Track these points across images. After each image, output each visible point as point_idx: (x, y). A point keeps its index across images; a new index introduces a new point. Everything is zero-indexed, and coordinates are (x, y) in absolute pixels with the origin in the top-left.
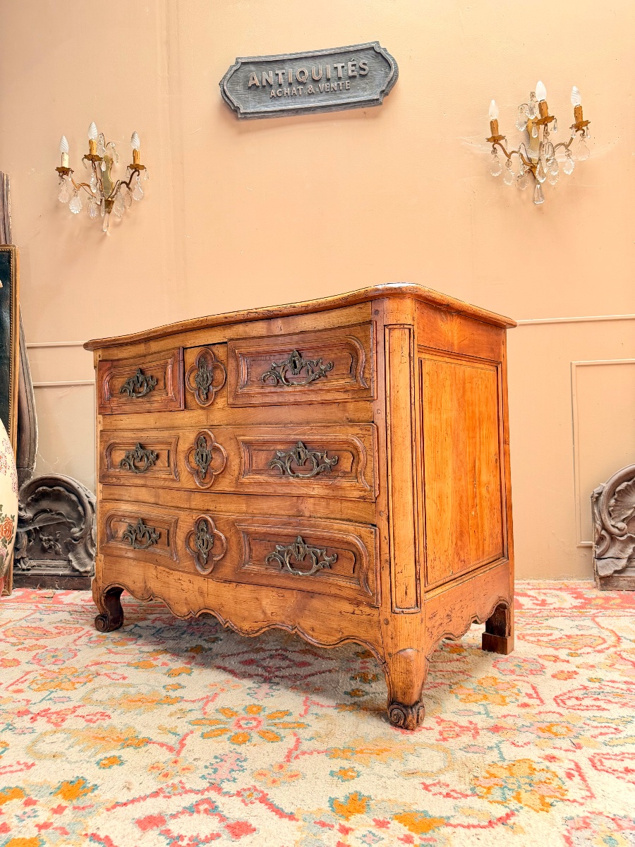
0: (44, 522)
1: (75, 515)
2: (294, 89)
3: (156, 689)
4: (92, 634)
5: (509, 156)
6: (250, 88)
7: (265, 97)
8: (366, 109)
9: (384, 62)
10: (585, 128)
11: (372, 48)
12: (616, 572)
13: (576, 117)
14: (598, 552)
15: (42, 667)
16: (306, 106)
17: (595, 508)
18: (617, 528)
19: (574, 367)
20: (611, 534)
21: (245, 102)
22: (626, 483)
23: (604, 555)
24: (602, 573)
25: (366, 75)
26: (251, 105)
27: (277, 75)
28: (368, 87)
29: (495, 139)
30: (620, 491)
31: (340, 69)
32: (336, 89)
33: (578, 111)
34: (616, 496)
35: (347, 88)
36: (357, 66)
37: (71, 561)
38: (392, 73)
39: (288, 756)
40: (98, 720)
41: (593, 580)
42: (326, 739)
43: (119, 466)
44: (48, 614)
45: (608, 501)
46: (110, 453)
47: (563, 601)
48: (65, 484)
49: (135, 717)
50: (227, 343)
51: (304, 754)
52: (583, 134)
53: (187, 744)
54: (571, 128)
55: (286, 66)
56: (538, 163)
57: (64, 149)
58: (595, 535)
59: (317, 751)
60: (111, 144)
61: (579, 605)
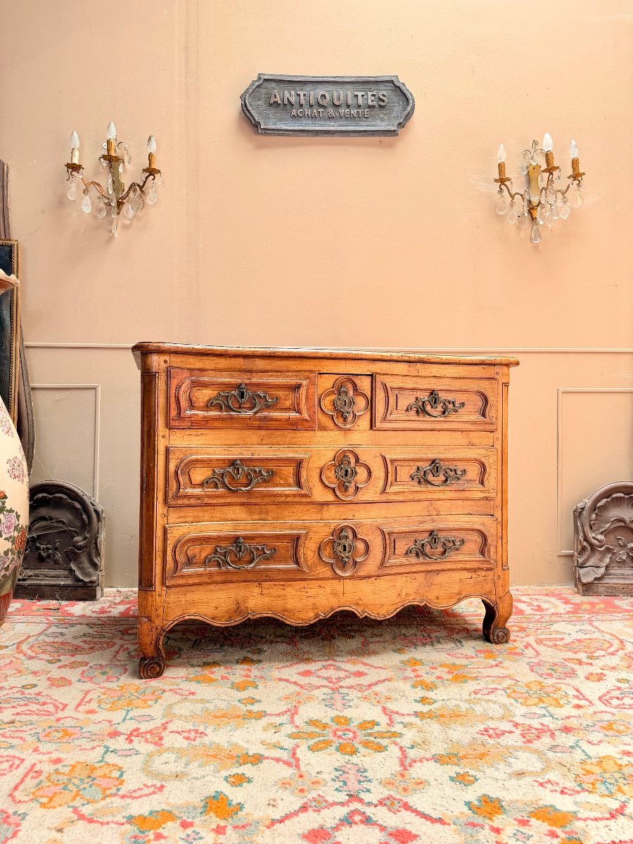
0: (43, 530)
1: (78, 524)
2: (315, 111)
3: (233, 703)
4: (128, 649)
5: (512, 197)
6: (271, 105)
7: (286, 116)
8: (382, 138)
9: (402, 96)
10: (580, 178)
11: (392, 82)
12: (596, 579)
13: (574, 169)
14: (580, 561)
15: (99, 686)
16: (326, 128)
17: (578, 522)
18: (597, 539)
19: (561, 393)
20: (592, 545)
21: (267, 118)
22: (605, 500)
23: (585, 563)
24: (585, 580)
25: (384, 106)
26: (271, 121)
27: (299, 95)
28: (386, 118)
29: (502, 181)
30: (600, 507)
31: (360, 97)
32: (355, 116)
33: (575, 163)
34: (596, 511)
35: (366, 116)
36: (377, 97)
37: (74, 571)
38: (409, 108)
39: (402, 764)
40: (196, 737)
41: (574, 586)
42: (426, 747)
43: (201, 485)
44: (66, 628)
45: (590, 516)
46: (187, 471)
47: (556, 606)
48: (68, 491)
49: (231, 733)
50: (371, 375)
51: (415, 761)
52: (579, 185)
53: (301, 758)
54: (569, 177)
55: (308, 87)
56: (538, 206)
57: (75, 145)
58: (577, 546)
59: (424, 758)
60: (123, 144)
61: (571, 610)
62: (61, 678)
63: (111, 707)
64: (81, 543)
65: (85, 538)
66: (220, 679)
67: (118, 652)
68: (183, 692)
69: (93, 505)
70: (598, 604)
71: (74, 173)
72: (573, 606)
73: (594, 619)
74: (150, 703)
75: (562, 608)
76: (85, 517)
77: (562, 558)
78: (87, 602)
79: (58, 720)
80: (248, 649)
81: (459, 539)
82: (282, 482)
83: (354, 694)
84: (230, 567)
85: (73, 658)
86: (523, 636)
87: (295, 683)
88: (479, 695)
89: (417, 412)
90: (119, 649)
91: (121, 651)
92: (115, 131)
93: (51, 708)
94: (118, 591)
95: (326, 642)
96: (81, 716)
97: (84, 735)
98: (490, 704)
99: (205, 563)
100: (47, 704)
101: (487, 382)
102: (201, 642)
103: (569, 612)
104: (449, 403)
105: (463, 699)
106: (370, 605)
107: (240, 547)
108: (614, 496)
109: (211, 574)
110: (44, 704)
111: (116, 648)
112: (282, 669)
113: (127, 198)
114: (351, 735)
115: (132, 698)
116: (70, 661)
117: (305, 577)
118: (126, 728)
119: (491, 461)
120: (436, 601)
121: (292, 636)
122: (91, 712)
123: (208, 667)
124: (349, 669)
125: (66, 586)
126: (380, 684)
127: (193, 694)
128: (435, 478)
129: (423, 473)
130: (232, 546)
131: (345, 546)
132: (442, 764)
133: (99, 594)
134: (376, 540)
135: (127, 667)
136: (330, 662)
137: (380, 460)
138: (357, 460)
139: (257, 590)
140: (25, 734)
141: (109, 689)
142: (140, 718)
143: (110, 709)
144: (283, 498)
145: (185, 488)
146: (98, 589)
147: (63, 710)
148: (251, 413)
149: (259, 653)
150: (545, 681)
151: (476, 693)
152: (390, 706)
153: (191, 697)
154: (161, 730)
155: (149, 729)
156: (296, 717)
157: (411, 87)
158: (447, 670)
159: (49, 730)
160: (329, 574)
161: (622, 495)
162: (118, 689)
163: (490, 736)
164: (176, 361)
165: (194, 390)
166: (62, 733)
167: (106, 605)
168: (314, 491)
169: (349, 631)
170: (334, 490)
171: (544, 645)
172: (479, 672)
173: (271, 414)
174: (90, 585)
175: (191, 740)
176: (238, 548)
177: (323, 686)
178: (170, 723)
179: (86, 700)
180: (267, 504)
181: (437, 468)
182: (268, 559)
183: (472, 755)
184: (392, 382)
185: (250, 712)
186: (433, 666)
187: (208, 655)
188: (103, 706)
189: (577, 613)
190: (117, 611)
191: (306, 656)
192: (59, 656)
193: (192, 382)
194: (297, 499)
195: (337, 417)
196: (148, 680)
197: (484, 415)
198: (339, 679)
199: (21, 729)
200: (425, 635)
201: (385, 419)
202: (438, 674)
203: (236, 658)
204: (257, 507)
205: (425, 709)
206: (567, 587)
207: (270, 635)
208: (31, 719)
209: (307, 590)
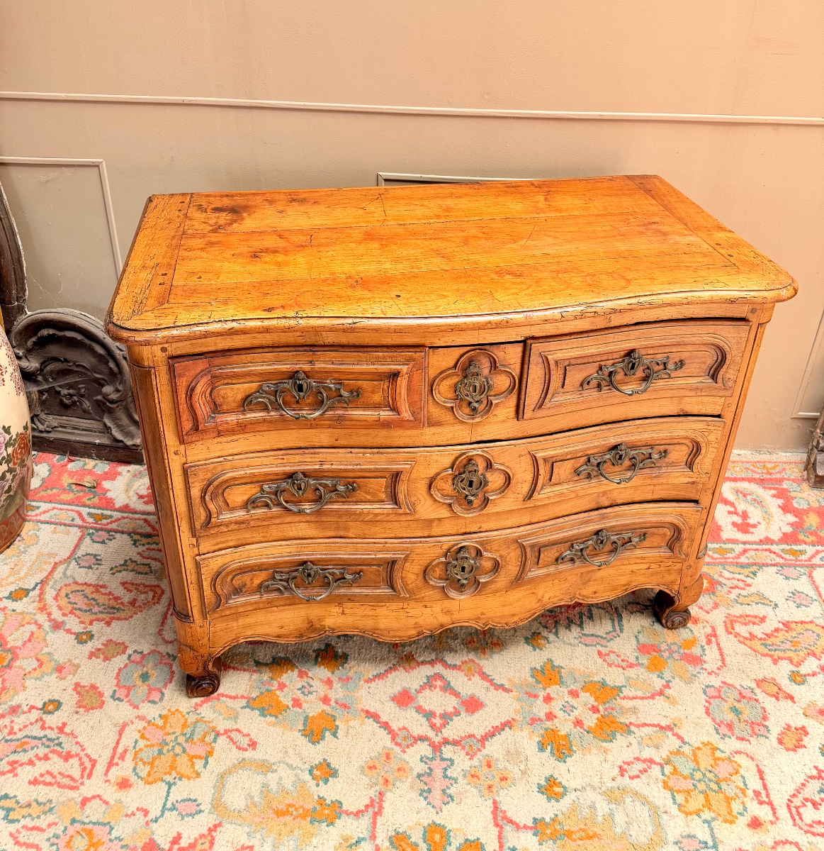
3: (302, 777)
15: (137, 712)
37: (110, 428)
43: (244, 506)
46: (220, 493)
50: (524, 342)
62: (92, 686)
66: (290, 704)
68: (241, 739)
72: (793, 519)
74: (197, 765)
79: (84, 802)
81: (639, 534)
82: (369, 497)
83: (460, 763)
84: (296, 594)
85: (109, 630)
87: (386, 725)
88: (626, 779)
89: (598, 386)
93: (73, 768)
96: (111, 794)
97: (114, 847)
98: (637, 804)
99: (259, 590)
100: (71, 756)
101: (731, 327)
103: (784, 538)
104: (657, 364)
105: (603, 788)
106: (497, 616)
107: (310, 573)
109: (269, 602)
110: (68, 756)
111: (163, 605)
112: (372, 683)
115: (177, 749)
116: (105, 640)
118: (165, 832)
119: (710, 439)
120: (591, 595)
123: (278, 671)
124: (460, 689)
125: (102, 446)
126: (497, 737)
129: (595, 465)
130: (297, 570)
131: (463, 567)
134: (512, 554)
135: (173, 668)
136: (437, 668)
137: (527, 461)
138: (489, 466)
139: (337, 610)
140: (42, 836)
141: (149, 723)
142: (184, 806)
143: (148, 780)
144: (370, 517)
145: (219, 515)
147: (90, 774)
150: (720, 744)
151: (623, 773)
152: (504, 799)
153: (250, 754)
154: (207, 845)
155: (192, 839)
158: (592, 700)
159: (71, 831)
160: (438, 596)
162: (160, 723)
165: (218, 385)
166: (86, 841)
168: (417, 507)
170: (449, 505)
171: (736, 635)
172: (634, 711)
176: (306, 574)
177: (422, 737)
178: (218, 830)
179: (120, 750)
180: (347, 521)
181: (621, 456)
182: (348, 584)
184: (560, 352)
185: (321, 801)
186: (574, 687)
188: (140, 768)
189: (795, 541)
191: (407, 650)
192: (91, 623)
193: (213, 377)
194: (393, 519)
195: (460, 409)
196: (200, 700)
197: (714, 377)
198: (445, 719)
201: (540, 406)
202: (578, 711)
205: (550, 811)
208: (51, 796)
209: (407, 610)
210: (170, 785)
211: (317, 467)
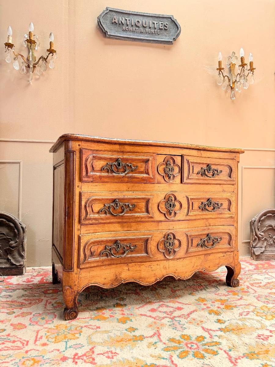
1: (12, 234)
2: (134, 28)
3: (123, 332)
4: (51, 302)
5: (224, 77)
6: (113, 23)
7: (120, 30)
8: (165, 45)
9: (175, 25)
10: (253, 71)
11: (171, 18)
12: (261, 253)
13: (251, 66)
14: (254, 245)
15: (43, 327)
16: (139, 38)
17: (253, 227)
18: (261, 235)
19: (243, 168)
20: (259, 237)
21: (110, 30)
22: (264, 217)
23: (256, 246)
24: (257, 254)
25: (167, 29)
26: (113, 32)
27: (126, 20)
28: (168, 35)
29: (220, 69)
30: (262, 220)
31: (155, 24)
32: (153, 33)
33: (251, 64)
34: (260, 222)
35: (158, 33)
36: (163, 24)
37: (10, 260)
38: (179, 31)
39: (232, 362)
40: (113, 356)
41: (250, 256)
42: (237, 349)
43: (98, 213)
44: (11, 292)
45: (258, 224)
46: (91, 205)
47: (248, 267)
48: (6, 217)
49: (131, 351)
50: (182, 156)
51: (236, 359)
52: (253, 74)
53: (177, 364)
54: (249, 70)
55: (131, 17)
56: (235, 82)
57: (10, 34)
58: (252, 238)
59: (240, 356)
60: (36, 36)
61: (255, 268)
62: (19, 324)
63: (55, 340)
64: (14, 245)
65: (16, 242)
66: (109, 317)
67: (46, 305)
68: (93, 327)
69: (20, 224)
70: (264, 264)
71: (9, 48)
72: (255, 266)
73: (267, 272)
74: (77, 335)
75: (252, 267)
76: (16, 230)
77: (244, 244)
78: (18, 276)
79: (27, 352)
80: (116, 298)
81: (219, 238)
82: (139, 210)
83: (183, 321)
84: (113, 257)
85: (21, 310)
86: (243, 282)
87: (150, 316)
88: (243, 316)
89: (202, 175)
90: (46, 303)
91: (47, 304)
92: (33, 27)
93: (19, 344)
94: (33, 269)
95: (154, 292)
96: (41, 348)
97: (46, 361)
98: (251, 320)
99: (100, 255)
100: (16, 341)
101: (231, 161)
102: (89, 296)
103: (255, 269)
104: (215, 171)
105: (237, 319)
106: (181, 272)
107: (118, 245)
108: (268, 215)
109: (103, 261)
110: (14, 342)
111: (44, 302)
112: (139, 309)
113: (38, 64)
114: (195, 346)
115: (65, 333)
116: (20, 312)
117: (151, 260)
118: (70, 353)
119: (233, 199)
120: (208, 268)
121: (135, 289)
122: (44, 345)
123: (100, 310)
124: (173, 306)
125: (5, 268)
126: (193, 314)
127: (99, 328)
128: (209, 208)
129: (204, 205)
130: (114, 245)
131: (170, 243)
132: (251, 359)
133: (24, 271)
134: (184, 239)
135: (55, 314)
136: (161, 303)
137: (186, 199)
138: (175, 199)
139: (126, 268)
140: (9, 364)
141: (50, 329)
142: (74, 346)
143: (55, 342)
144: (140, 219)
145: (90, 215)
146: (24, 268)
147: (27, 345)
148: (123, 174)
149: (123, 300)
150: (267, 305)
151: (241, 315)
152: (206, 326)
153: (98, 330)
154: (91, 353)
155: (83, 353)
156: (160, 336)
157: (179, 22)
158: (220, 303)
159: (23, 360)
160: (163, 258)
161: (271, 214)
162: (55, 328)
163: (263, 339)
164: (84, 145)
165: (94, 161)
166: (32, 361)
167: (30, 277)
168: (155, 215)
169: (162, 285)
170: (165, 214)
171: (255, 286)
172: (235, 303)
173: (134, 175)
174: (20, 267)
175: (111, 358)
176: (117, 246)
177: (165, 317)
178: (94, 348)
179: (39, 337)
180: (132, 222)
181: (210, 203)
182: (132, 251)
183: (262, 352)
184: (191, 160)
185: (135, 336)
186: (212, 301)
187: (97, 303)
188: (50, 340)
189: (259, 269)
190: (37, 280)
191: (148, 301)
192: (13, 309)
193: (93, 157)
194: (147, 220)
195: (166, 177)
196: (70, 321)
197: (230, 177)
198: (172, 313)
199: (5, 361)
200: (199, 284)
201: (188, 178)
202: (217, 305)
203: (112, 304)
204: (126, 224)
205: (223, 326)
206: (247, 257)
207: (124, 289)
208: (9, 353)
209: (152, 267)
210: (66, 342)
211: (123, 197)
